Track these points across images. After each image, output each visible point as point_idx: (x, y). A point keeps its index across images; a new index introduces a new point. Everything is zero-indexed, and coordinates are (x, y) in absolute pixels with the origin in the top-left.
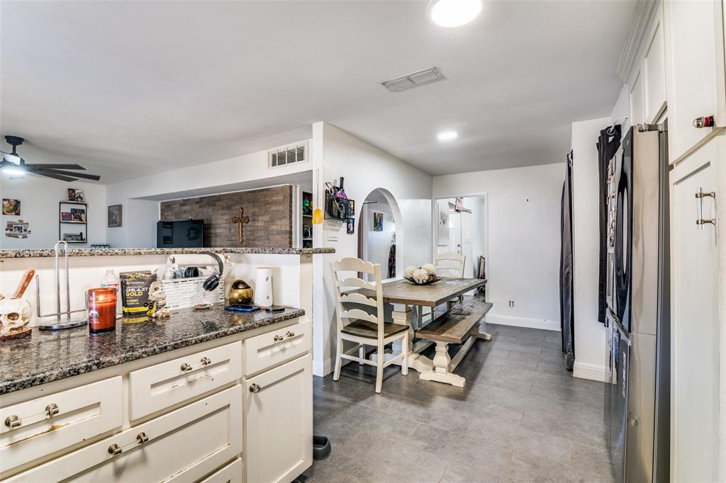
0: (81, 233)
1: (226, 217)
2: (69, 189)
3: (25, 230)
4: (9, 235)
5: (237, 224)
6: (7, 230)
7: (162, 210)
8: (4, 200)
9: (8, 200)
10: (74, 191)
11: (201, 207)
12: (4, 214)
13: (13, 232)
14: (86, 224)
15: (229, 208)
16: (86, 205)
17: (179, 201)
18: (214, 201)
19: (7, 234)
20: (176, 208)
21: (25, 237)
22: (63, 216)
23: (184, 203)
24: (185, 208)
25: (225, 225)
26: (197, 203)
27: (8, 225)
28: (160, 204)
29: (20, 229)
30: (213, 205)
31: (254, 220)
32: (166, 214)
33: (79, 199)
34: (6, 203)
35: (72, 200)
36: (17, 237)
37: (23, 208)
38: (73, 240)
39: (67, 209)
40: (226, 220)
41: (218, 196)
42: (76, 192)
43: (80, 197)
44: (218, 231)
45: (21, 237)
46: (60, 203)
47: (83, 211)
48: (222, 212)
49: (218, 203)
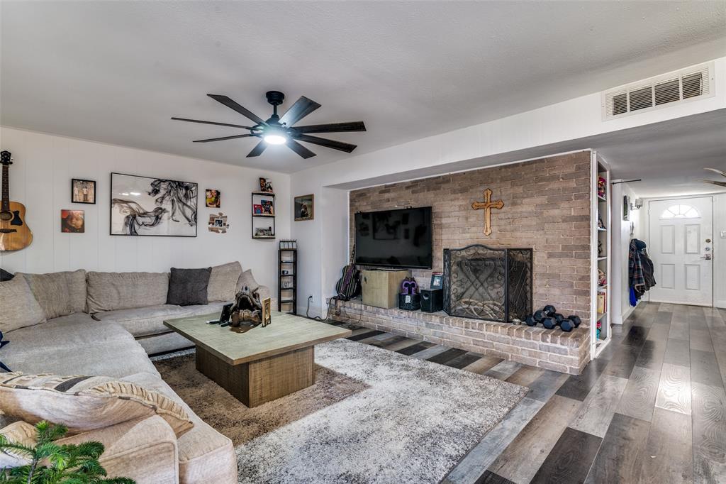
0: (270, 228)
1: (461, 203)
2: (261, 179)
3: (225, 224)
4: (212, 230)
5: (481, 211)
6: (209, 224)
7: (351, 201)
8: (207, 190)
9: (211, 191)
10: (264, 180)
11: (413, 192)
12: (207, 206)
13: (214, 226)
14: (274, 217)
15: (464, 190)
16: (273, 196)
17: (378, 188)
18: (437, 183)
19: (209, 228)
20: (374, 197)
21: (224, 232)
22: (255, 209)
23: (387, 189)
24: (387, 195)
25: (457, 214)
26: (408, 188)
27: (211, 219)
28: (348, 193)
29: (220, 222)
30: (435, 189)
31: (514, 204)
32: (357, 204)
33: (269, 190)
34: (209, 193)
35: (264, 190)
36: (217, 232)
37: (222, 200)
38: (264, 235)
39: (258, 201)
40: (460, 206)
41: (444, 177)
42: (267, 181)
43: (270, 187)
44: (444, 221)
45: (221, 231)
46: (253, 194)
47: (271, 203)
48: (453, 196)
49: (443, 186)
